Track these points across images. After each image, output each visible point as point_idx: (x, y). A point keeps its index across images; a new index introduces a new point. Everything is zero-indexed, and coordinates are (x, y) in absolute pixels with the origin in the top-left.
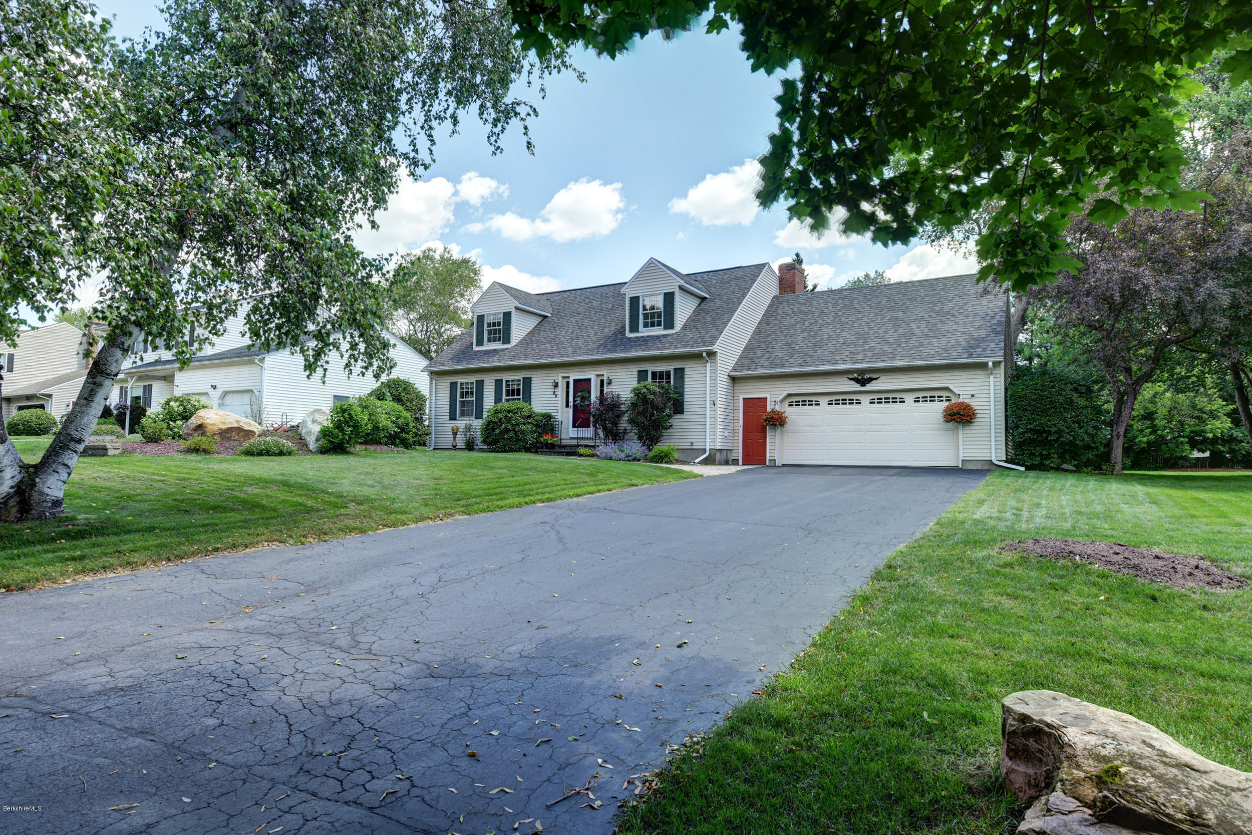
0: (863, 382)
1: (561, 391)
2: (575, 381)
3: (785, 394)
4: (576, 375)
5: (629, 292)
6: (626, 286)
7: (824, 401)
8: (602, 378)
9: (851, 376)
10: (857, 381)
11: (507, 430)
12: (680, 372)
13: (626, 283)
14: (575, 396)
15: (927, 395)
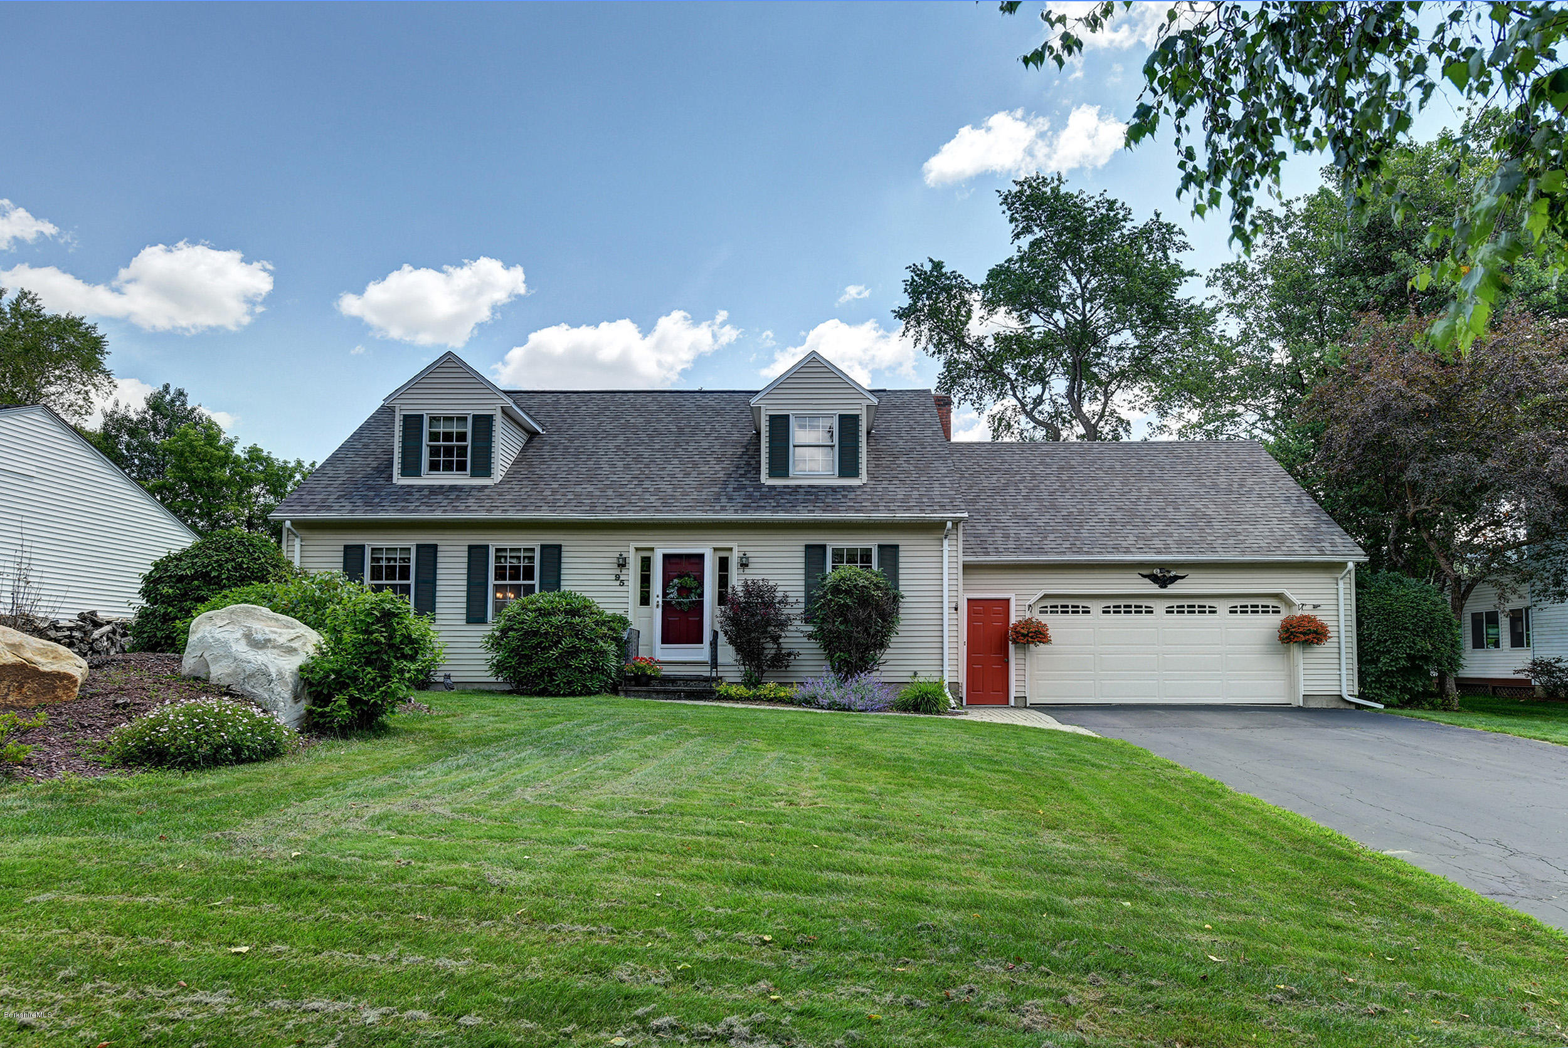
0: (1163, 582)
1: (633, 574)
2: (666, 557)
3: (1040, 594)
4: (662, 547)
5: (768, 409)
6: (759, 396)
7: (1096, 607)
8: (724, 554)
9: (1145, 572)
10: (1154, 579)
11: (574, 652)
12: (890, 554)
13: (757, 392)
14: (665, 586)
15: (1248, 605)
